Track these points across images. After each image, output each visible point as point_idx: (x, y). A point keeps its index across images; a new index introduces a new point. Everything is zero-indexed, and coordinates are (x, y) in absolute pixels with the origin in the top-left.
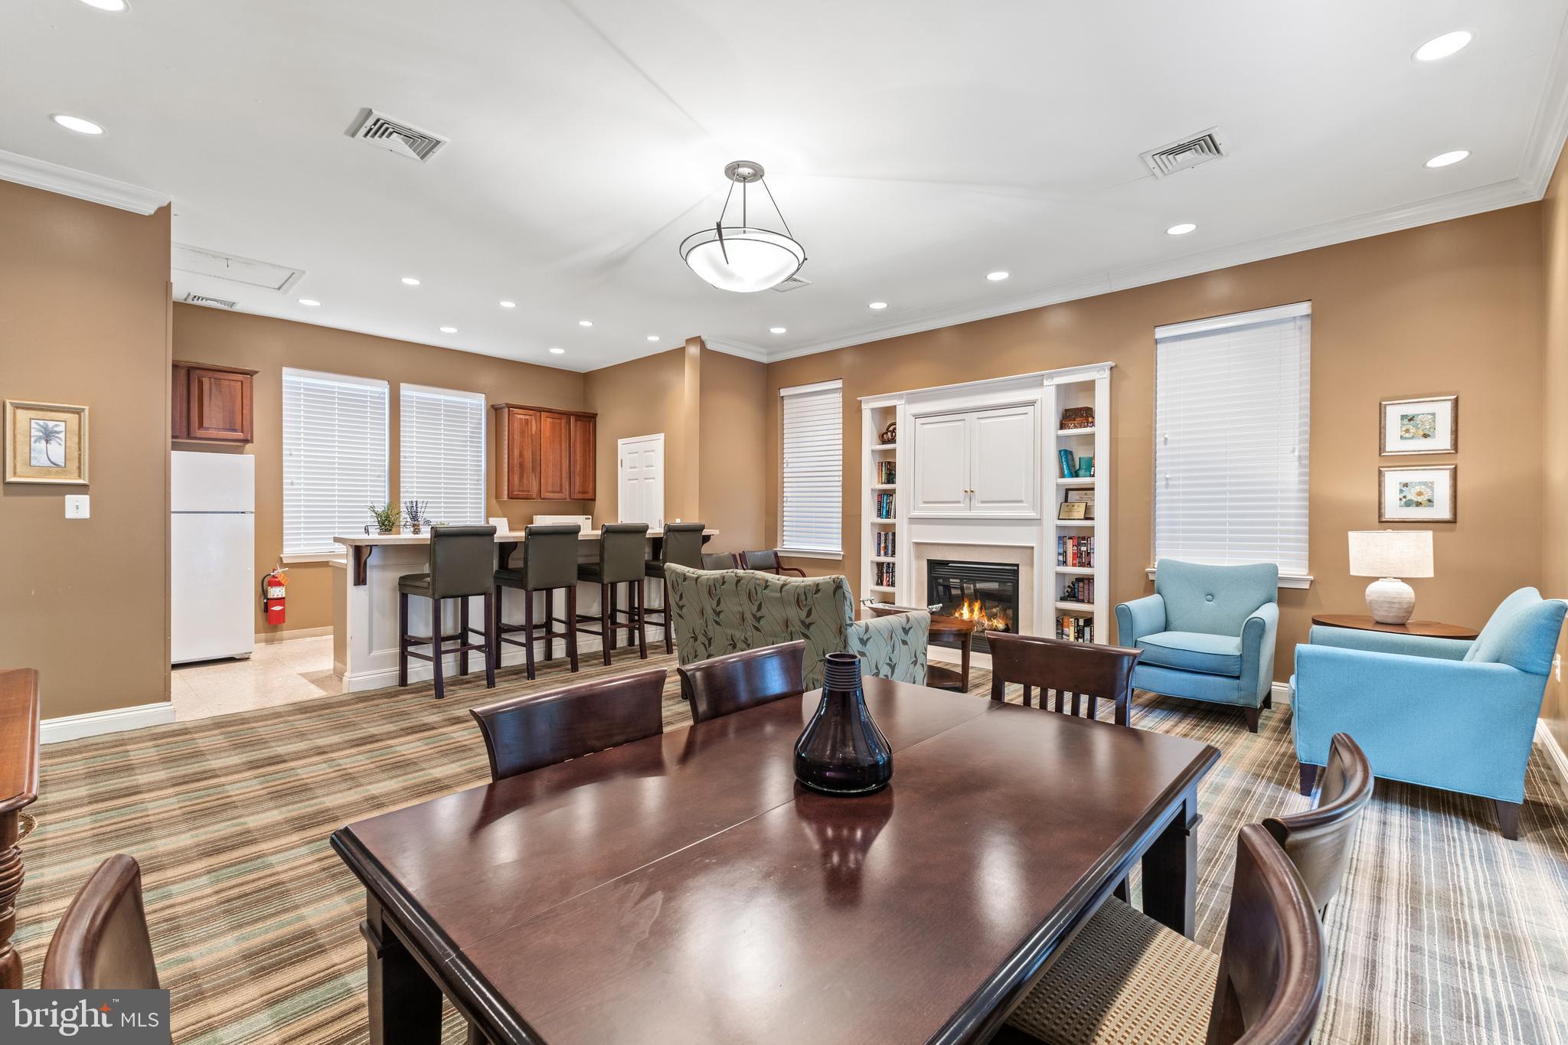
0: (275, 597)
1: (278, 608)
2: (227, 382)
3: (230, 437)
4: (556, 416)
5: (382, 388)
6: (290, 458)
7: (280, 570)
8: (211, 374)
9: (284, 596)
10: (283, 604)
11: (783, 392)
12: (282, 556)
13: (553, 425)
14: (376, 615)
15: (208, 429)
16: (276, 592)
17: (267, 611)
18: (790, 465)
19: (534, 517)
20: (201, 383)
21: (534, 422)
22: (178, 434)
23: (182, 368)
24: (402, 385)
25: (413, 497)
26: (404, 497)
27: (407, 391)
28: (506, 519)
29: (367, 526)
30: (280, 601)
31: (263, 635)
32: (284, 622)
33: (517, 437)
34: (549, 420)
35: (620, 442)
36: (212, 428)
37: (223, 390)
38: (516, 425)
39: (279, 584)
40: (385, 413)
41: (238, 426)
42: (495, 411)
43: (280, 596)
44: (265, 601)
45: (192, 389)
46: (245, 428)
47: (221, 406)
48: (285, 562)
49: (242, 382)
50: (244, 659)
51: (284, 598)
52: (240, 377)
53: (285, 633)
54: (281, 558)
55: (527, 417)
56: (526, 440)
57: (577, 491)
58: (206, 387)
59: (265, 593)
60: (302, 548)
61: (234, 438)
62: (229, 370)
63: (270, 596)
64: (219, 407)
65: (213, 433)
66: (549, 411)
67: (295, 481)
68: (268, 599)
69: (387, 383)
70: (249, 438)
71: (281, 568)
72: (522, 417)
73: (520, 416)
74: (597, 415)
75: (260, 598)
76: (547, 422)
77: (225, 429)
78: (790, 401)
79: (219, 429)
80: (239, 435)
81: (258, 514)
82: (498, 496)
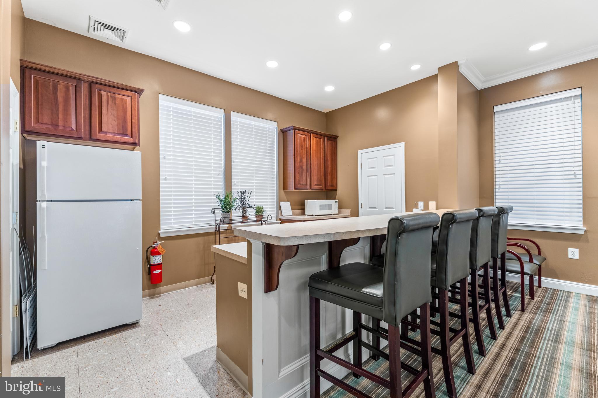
0: (156, 263)
1: (157, 272)
2: (120, 96)
3: (122, 140)
4: (319, 136)
5: (219, 114)
6: (164, 161)
7: (159, 243)
8: (108, 88)
9: (161, 262)
10: (161, 269)
11: (497, 109)
12: (160, 231)
13: (317, 143)
14: (283, 320)
15: (106, 133)
16: (156, 260)
17: (150, 274)
18: (502, 162)
19: (306, 201)
20: (100, 96)
21: (307, 140)
22: (83, 136)
23: (85, 81)
24: (232, 113)
25: (238, 189)
26: (234, 189)
27: (235, 117)
28: (289, 203)
29: (214, 209)
30: (159, 266)
31: (147, 291)
32: (162, 281)
33: (299, 149)
34: (315, 139)
35: (360, 152)
36: (109, 132)
37: (117, 102)
38: (299, 141)
39: (158, 253)
40: (222, 132)
41: (129, 132)
42: (283, 133)
43: (159, 263)
44: (149, 266)
45: (93, 100)
46: (134, 134)
47: (116, 115)
48: (162, 236)
49: (131, 97)
50: (134, 325)
51: (161, 264)
52: (130, 93)
53: (162, 288)
54: (159, 234)
55: (304, 136)
56: (304, 151)
57: (329, 184)
58: (104, 99)
59: (148, 260)
60: (172, 225)
61: (126, 141)
62: (121, 87)
63: (152, 262)
64: (114, 115)
65: (110, 137)
66: (315, 133)
67: (168, 177)
68: (151, 265)
69: (223, 110)
70: (137, 142)
71: (159, 241)
72: (301, 136)
73: (300, 136)
74: (338, 136)
75: (145, 263)
76: (314, 140)
77: (119, 134)
78: (501, 115)
79: (114, 133)
80: (129, 139)
81: (144, 201)
82: (285, 188)
